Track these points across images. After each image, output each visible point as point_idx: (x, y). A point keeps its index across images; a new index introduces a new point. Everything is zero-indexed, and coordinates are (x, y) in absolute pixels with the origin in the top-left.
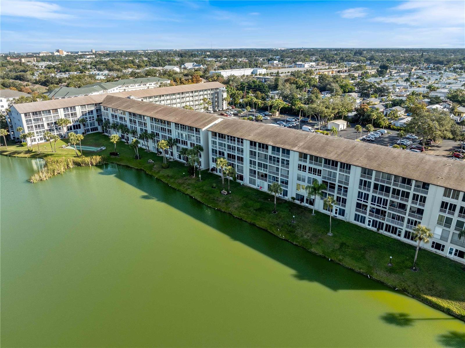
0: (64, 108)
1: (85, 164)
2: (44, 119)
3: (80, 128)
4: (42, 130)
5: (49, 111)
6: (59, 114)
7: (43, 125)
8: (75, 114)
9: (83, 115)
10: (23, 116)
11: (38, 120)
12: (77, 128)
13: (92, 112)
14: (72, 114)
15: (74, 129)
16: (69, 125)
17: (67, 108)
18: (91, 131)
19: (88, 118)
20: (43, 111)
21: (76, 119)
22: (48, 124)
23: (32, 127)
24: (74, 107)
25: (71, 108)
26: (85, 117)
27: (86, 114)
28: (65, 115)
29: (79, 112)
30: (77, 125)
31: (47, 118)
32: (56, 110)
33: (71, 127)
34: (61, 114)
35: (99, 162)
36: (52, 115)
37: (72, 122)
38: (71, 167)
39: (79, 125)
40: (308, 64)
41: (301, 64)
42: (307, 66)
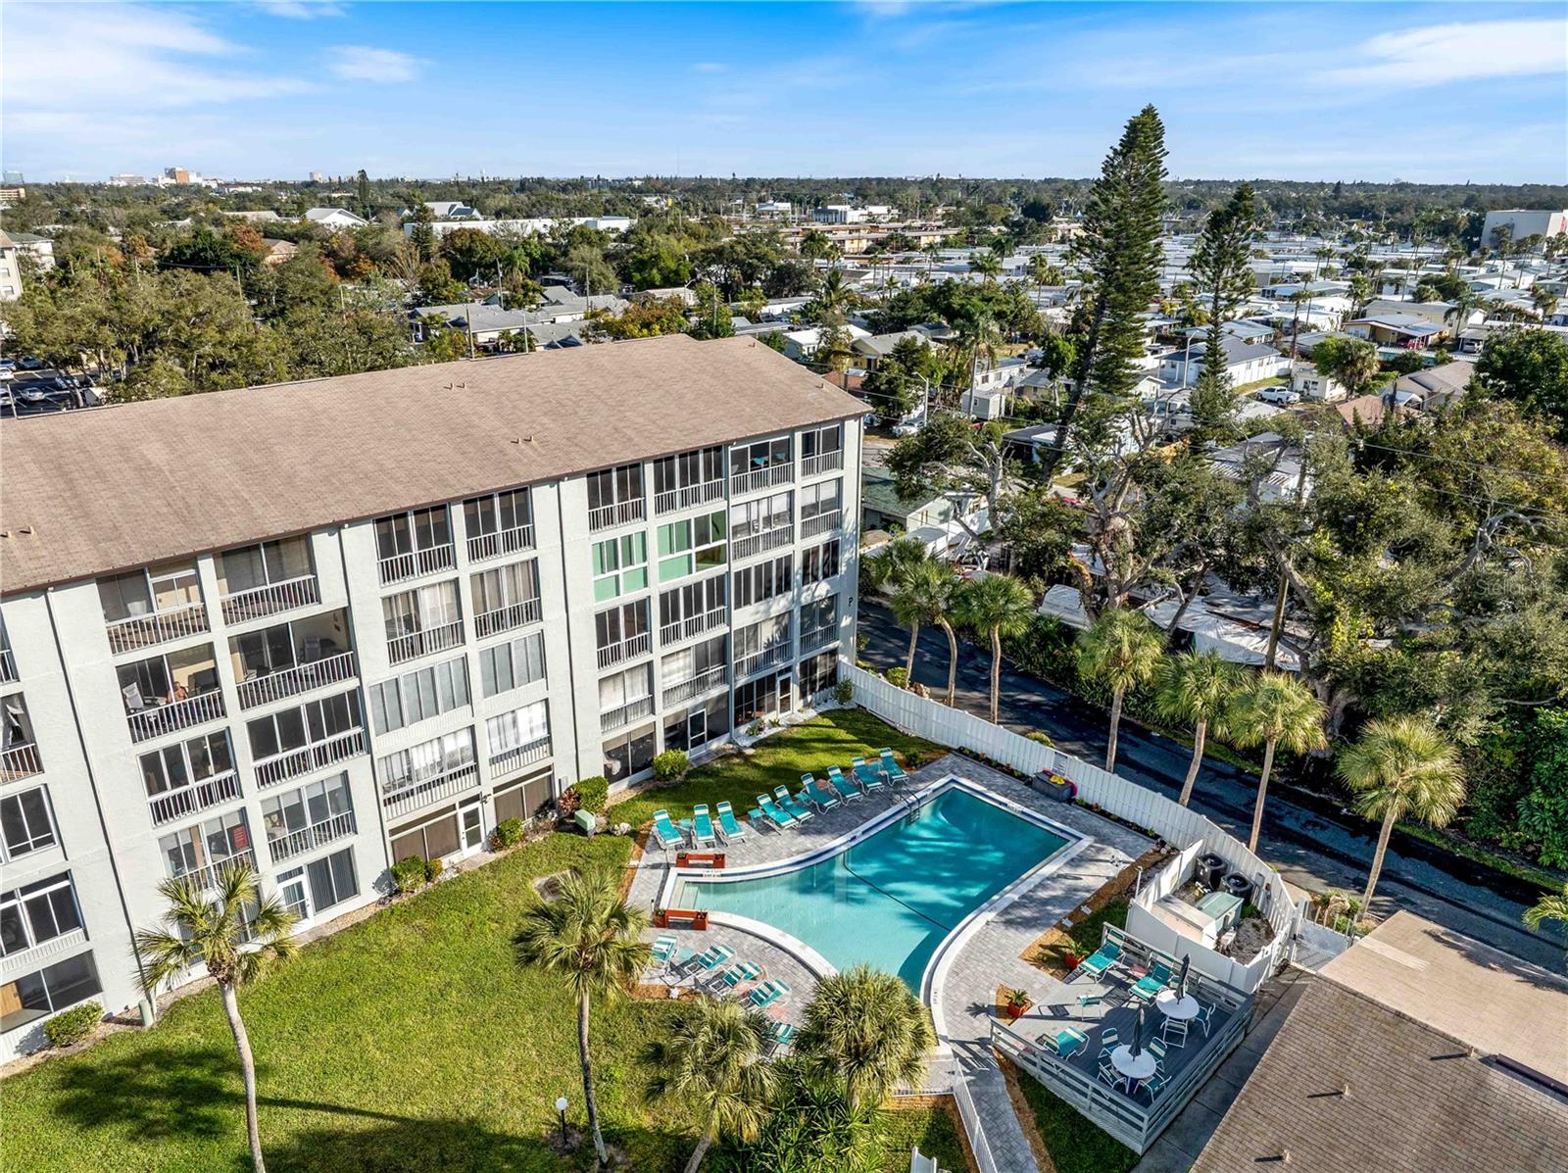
40: (860, 211)
41: (836, 212)
42: (854, 216)
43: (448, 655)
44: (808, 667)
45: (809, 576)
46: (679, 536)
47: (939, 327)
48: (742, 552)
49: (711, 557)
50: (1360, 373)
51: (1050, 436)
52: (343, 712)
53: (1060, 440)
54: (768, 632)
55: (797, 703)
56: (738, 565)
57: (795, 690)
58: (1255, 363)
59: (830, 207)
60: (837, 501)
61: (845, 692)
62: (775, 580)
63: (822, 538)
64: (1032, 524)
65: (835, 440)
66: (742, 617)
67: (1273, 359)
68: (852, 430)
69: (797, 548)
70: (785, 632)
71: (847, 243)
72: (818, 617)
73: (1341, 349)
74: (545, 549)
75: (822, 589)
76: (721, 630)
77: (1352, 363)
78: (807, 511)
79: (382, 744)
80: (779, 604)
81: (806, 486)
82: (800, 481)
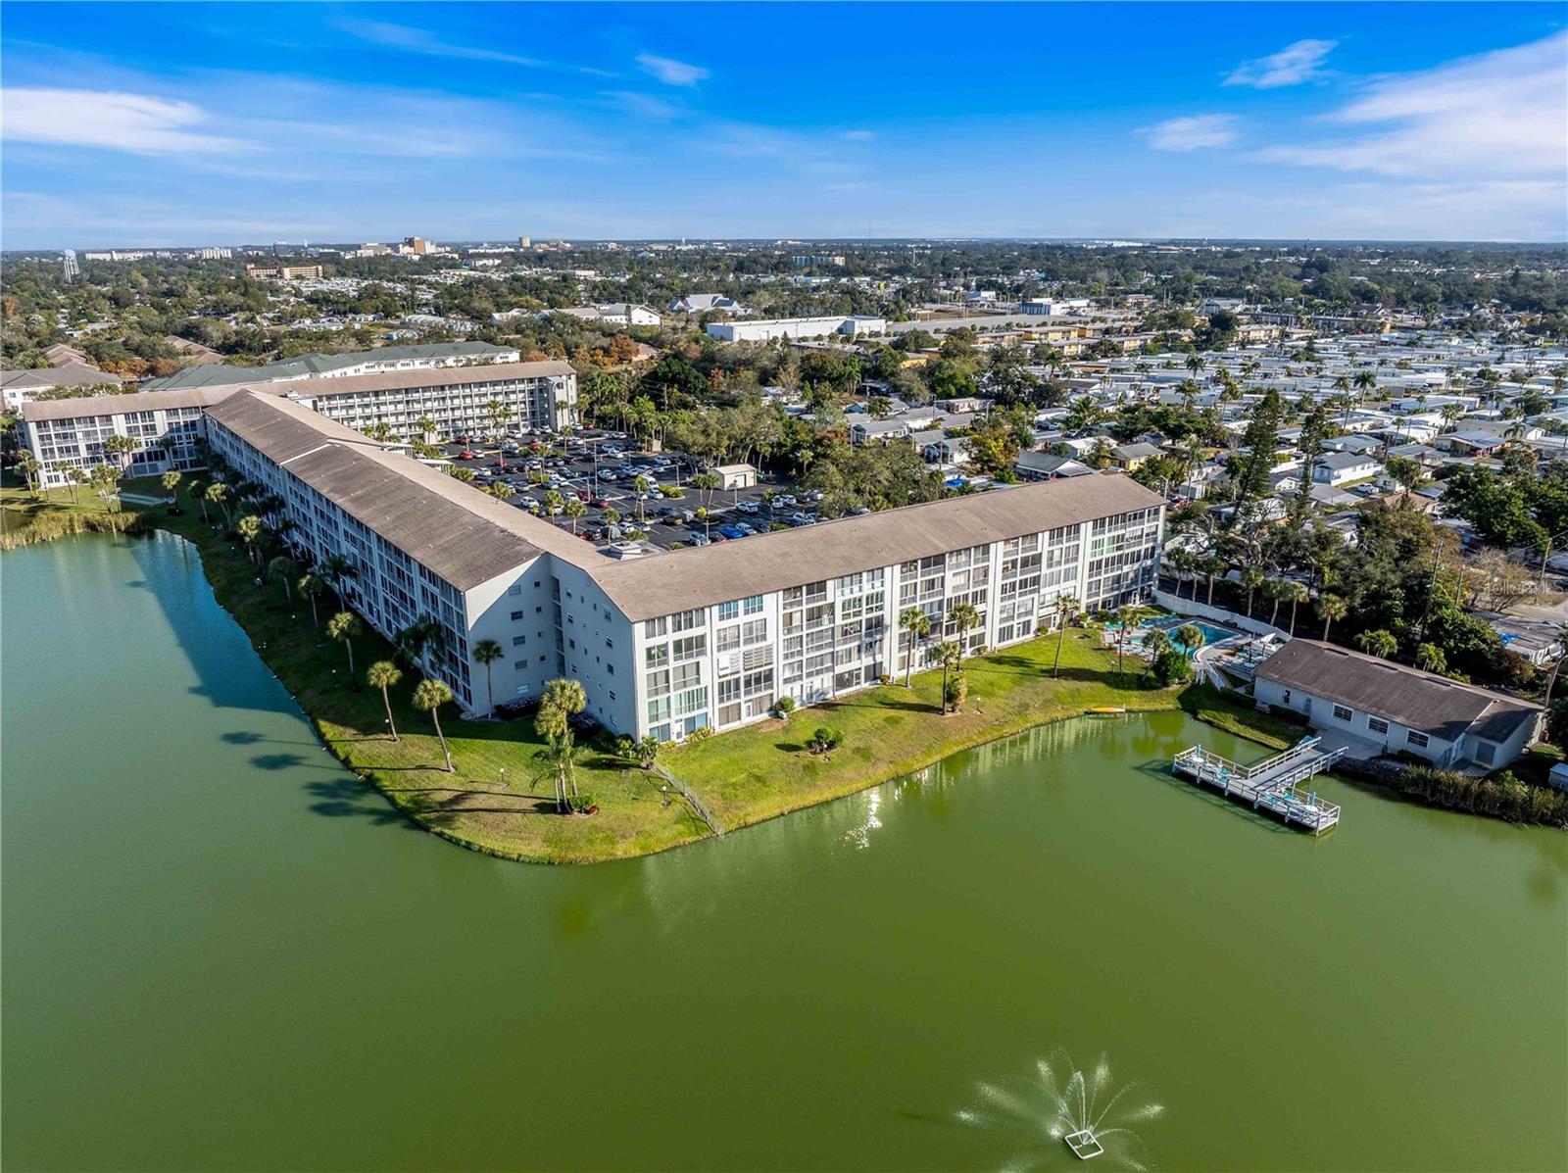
0: (127, 415)
1: (106, 527)
2: (80, 436)
3: (163, 458)
4: (73, 458)
5: (92, 419)
6: (115, 426)
7: (76, 449)
8: (153, 427)
9: (171, 430)
10: (32, 427)
11: (65, 436)
12: (157, 459)
13: (193, 423)
14: (146, 428)
15: (150, 459)
16: (136, 451)
17: (134, 414)
18: (192, 466)
19: (184, 437)
20: (78, 419)
21: (154, 439)
22: (89, 447)
23: (52, 450)
24: (151, 413)
25: (143, 414)
26: (176, 435)
27: (178, 430)
28: (129, 430)
29: (162, 422)
30: (156, 452)
31: (87, 434)
32: (108, 418)
33: (141, 455)
34: (120, 426)
35: (133, 525)
36: (98, 428)
37: (144, 444)
38: (78, 531)
39: (162, 453)
40: (1062, 304)
41: (1041, 305)
42: (1058, 309)
43: (1058, 569)
44: (1143, 589)
45: (1146, 557)
46: (1113, 540)
47: (1158, 436)
48: (1128, 547)
49: (1119, 548)
50: (1412, 478)
51: (1231, 510)
52: (1036, 581)
53: (1236, 511)
54: (1131, 575)
55: (1138, 602)
56: (1126, 551)
57: (1138, 597)
58: (1359, 468)
59: (1035, 301)
60: (1155, 533)
61: (1155, 599)
62: (1136, 558)
63: (1151, 544)
64: (1224, 543)
65: (1157, 512)
66: (1126, 569)
67: (1372, 465)
68: (1163, 509)
69: (1144, 547)
70: (1136, 576)
71: (1066, 348)
72: (1147, 571)
73: (1401, 465)
74: (1081, 542)
75: (1149, 562)
76: (1119, 572)
77: (1407, 473)
78: (1147, 535)
79: (1042, 591)
80: (1136, 566)
81: (1147, 526)
82: (1146, 525)
